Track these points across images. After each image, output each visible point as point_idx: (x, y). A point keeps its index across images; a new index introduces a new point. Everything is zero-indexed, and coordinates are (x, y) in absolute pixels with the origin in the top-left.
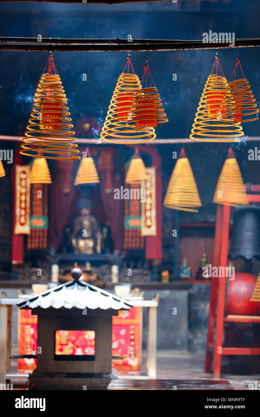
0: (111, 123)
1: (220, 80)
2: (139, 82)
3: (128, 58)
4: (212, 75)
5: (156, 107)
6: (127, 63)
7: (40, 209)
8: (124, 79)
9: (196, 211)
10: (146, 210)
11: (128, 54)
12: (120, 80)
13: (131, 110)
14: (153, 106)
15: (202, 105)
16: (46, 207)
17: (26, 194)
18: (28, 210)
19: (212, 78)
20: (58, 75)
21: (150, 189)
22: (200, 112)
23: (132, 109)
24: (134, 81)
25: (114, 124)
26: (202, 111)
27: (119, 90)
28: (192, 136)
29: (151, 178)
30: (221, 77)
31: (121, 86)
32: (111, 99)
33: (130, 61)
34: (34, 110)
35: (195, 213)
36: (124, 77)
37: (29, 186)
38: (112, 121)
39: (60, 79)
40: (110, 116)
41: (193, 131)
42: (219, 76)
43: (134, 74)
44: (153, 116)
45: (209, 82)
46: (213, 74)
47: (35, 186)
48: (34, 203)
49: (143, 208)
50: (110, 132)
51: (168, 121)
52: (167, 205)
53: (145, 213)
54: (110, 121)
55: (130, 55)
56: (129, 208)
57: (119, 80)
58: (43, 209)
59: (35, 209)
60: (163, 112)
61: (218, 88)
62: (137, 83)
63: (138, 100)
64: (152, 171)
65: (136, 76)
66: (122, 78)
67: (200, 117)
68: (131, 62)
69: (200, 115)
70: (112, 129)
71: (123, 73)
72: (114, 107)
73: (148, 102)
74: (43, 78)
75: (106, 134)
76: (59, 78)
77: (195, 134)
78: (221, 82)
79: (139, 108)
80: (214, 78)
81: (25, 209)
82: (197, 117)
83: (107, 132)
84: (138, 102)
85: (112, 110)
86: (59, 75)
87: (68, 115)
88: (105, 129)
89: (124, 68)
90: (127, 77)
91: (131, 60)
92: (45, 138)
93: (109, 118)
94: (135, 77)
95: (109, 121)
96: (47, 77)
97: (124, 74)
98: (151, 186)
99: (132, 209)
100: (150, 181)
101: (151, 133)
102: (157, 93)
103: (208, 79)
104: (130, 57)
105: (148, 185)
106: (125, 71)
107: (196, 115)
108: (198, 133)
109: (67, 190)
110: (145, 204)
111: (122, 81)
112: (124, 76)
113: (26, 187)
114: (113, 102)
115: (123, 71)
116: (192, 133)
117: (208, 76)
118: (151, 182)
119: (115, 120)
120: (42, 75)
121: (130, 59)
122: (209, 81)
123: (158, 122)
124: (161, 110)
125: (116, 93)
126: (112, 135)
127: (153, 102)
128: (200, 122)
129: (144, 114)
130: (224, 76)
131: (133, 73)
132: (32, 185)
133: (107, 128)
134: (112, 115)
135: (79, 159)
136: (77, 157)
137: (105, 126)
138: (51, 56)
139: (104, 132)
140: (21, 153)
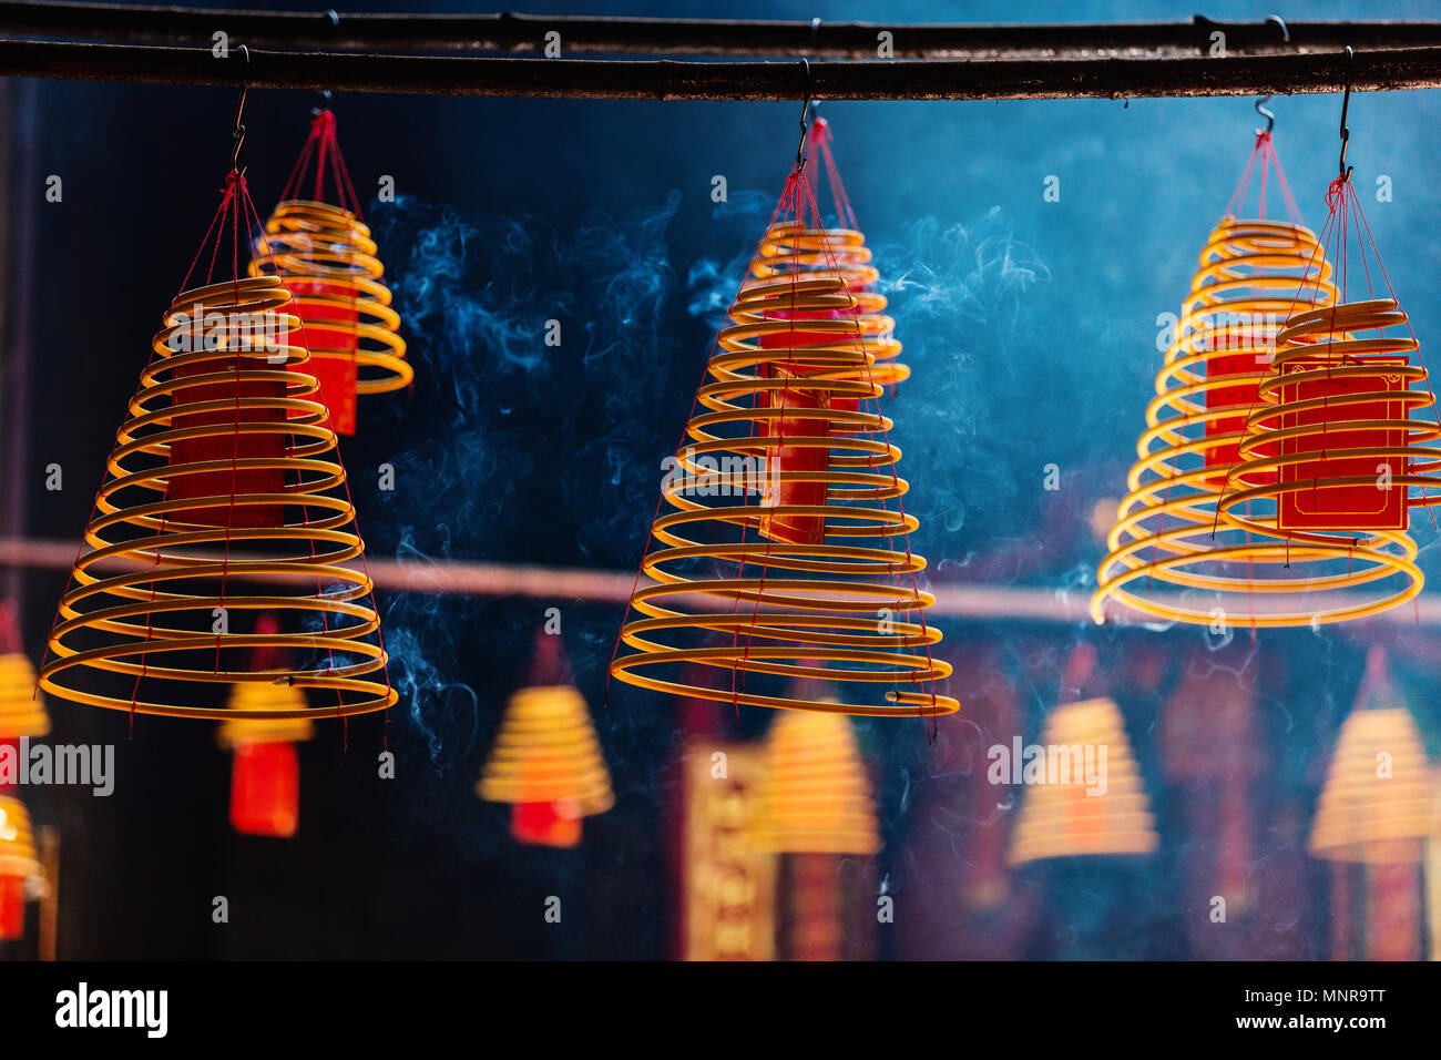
0: (1159, 506)
8: (1238, 254)
12: (1213, 257)
13: (1251, 429)
14: (1379, 412)
23: (1256, 428)
25: (1179, 509)
32: (1160, 364)
38: (1170, 496)
40: (1155, 463)
43: (1298, 222)
50: (1152, 557)
54: (1159, 494)
57: (1204, 260)
63: (1294, 373)
70: (1168, 542)
71: (1229, 220)
72: (1177, 413)
73: (1343, 385)
74: (770, 250)
75: (1132, 571)
83: (1138, 554)
84: (1288, 387)
85: (1165, 432)
87: (890, 458)
88: (1126, 539)
90: (1254, 242)
92: (755, 591)
93: (1149, 478)
94: (1298, 240)
95: (1146, 496)
96: (790, 243)
97: (1236, 226)
102: (1405, 330)
111: (1223, 261)
112: (1236, 236)
119: (1184, 486)
126: (1163, 572)
129: (1324, 455)
131: (1290, 220)
133: (1138, 533)
134: (1167, 461)
135: (949, 710)
136: (934, 698)
137: (1124, 520)
138: (818, 127)
139: (1121, 556)
140: (621, 675)
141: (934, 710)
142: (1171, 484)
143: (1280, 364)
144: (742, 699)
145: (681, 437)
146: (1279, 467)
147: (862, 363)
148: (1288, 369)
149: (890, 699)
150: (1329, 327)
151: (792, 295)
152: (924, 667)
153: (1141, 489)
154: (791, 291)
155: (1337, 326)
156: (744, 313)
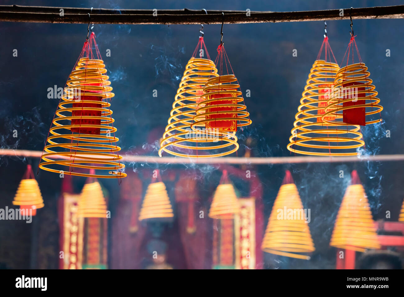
0: (174, 128)
1: (330, 68)
2: (216, 71)
3: (200, 37)
4: (319, 61)
5: (235, 103)
6: (199, 43)
7: (97, 254)
8: (194, 66)
9: (307, 258)
10: (241, 257)
11: (201, 32)
12: (189, 67)
14: (230, 102)
15: (305, 103)
16: (105, 251)
17: (77, 234)
18: (80, 257)
19: (318, 65)
20: (101, 60)
21: (247, 228)
22: (302, 113)
24: (209, 69)
25: (179, 129)
26: (305, 111)
27: (187, 81)
28: (290, 147)
29: (249, 213)
30: (332, 63)
31: (190, 76)
32: (176, 93)
33: (202, 41)
34: (60, 106)
35: (306, 261)
36: (194, 64)
37: (82, 222)
38: (176, 125)
39: (105, 65)
40: (174, 117)
41: (292, 139)
42: (329, 62)
43: (209, 59)
44: (230, 116)
45: (315, 71)
46: (320, 59)
47: (90, 222)
48: (89, 246)
49: (238, 254)
50: (173, 140)
51: (251, 122)
52: (267, 248)
53: (241, 261)
54: (174, 125)
55: (203, 33)
56: (218, 254)
57: (187, 68)
58: (101, 254)
59: (89, 254)
60: (245, 110)
61: (327, 79)
62: (213, 72)
63: (210, 92)
64: (250, 203)
65: (212, 62)
66: (191, 64)
67: (301, 121)
68: (205, 43)
69: (301, 116)
70: (177, 137)
71: (193, 58)
72: (180, 105)
73: (222, 96)
74: (80, 64)
75: (168, 144)
76: (103, 64)
77: (294, 143)
78: (332, 71)
79: (212, 103)
80: (321, 65)
81: (76, 254)
82: (298, 120)
84: (209, 96)
85: (176, 110)
86: (103, 60)
87: (110, 113)
88: (167, 136)
89: (195, 51)
90: (198, 63)
91: (204, 40)
93: (173, 121)
94: (209, 63)
97: (194, 60)
98: (249, 224)
99: (222, 255)
100: (248, 216)
101: (232, 143)
102: (236, 83)
103: (314, 66)
104: (203, 35)
105: (245, 222)
106: (196, 55)
107: (296, 117)
108: (298, 143)
109: (134, 229)
110: (241, 249)
111: (191, 68)
112: (194, 62)
113: (78, 224)
114: (179, 98)
115: (193, 56)
116: (290, 142)
117: (314, 63)
118: (249, 218)
119: (180, 123)
120: (79, 60)
121: (202, 38)
122: (314, 69)
123: (238, 125)
124: (243, 107)
125: (183, 85)
126: (175, 144)
127: (230, 95)
128: (302, 127)
129: (218, 112)
130: (336, 62)
131: (207, 58)
132: (86, 220)
133: (170, 135)
134: (177, 117)
135: (124, 176)
136: (121, 173)
137: (167, 131)
138: (92, 34)
139: (166, 140)
140: (41, 167)
141: (121, 176)
142: (179, 122)
143: (206, 91)
144: (72, 174)
145: (57, 108)
146: (206, 116)
147: (103, 90)
148: (208, 92)
149: (110, 173)
150: (219, 81)
151: (86, 72)
152: (118, 165)
153: (171, 124)
154: (85, 71)
155: (220, 81)
156: (73, 77)
